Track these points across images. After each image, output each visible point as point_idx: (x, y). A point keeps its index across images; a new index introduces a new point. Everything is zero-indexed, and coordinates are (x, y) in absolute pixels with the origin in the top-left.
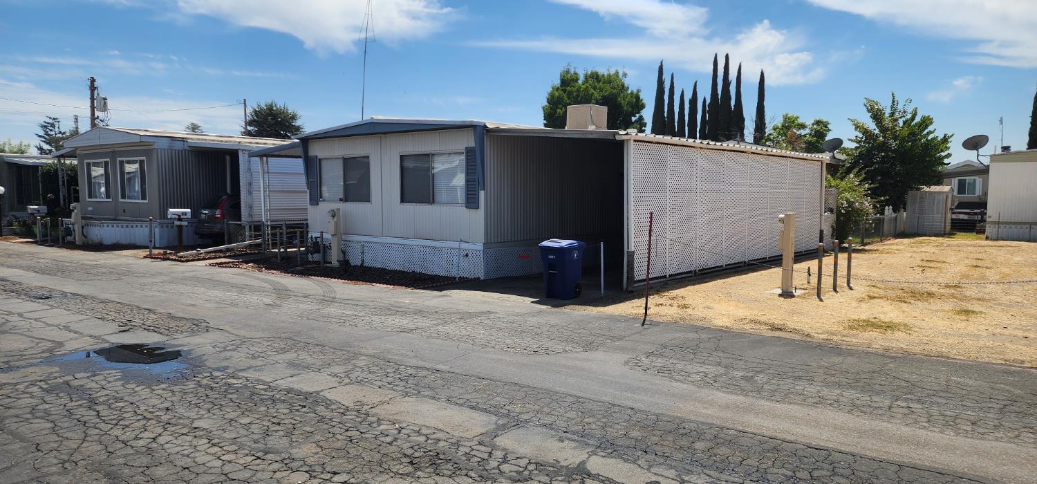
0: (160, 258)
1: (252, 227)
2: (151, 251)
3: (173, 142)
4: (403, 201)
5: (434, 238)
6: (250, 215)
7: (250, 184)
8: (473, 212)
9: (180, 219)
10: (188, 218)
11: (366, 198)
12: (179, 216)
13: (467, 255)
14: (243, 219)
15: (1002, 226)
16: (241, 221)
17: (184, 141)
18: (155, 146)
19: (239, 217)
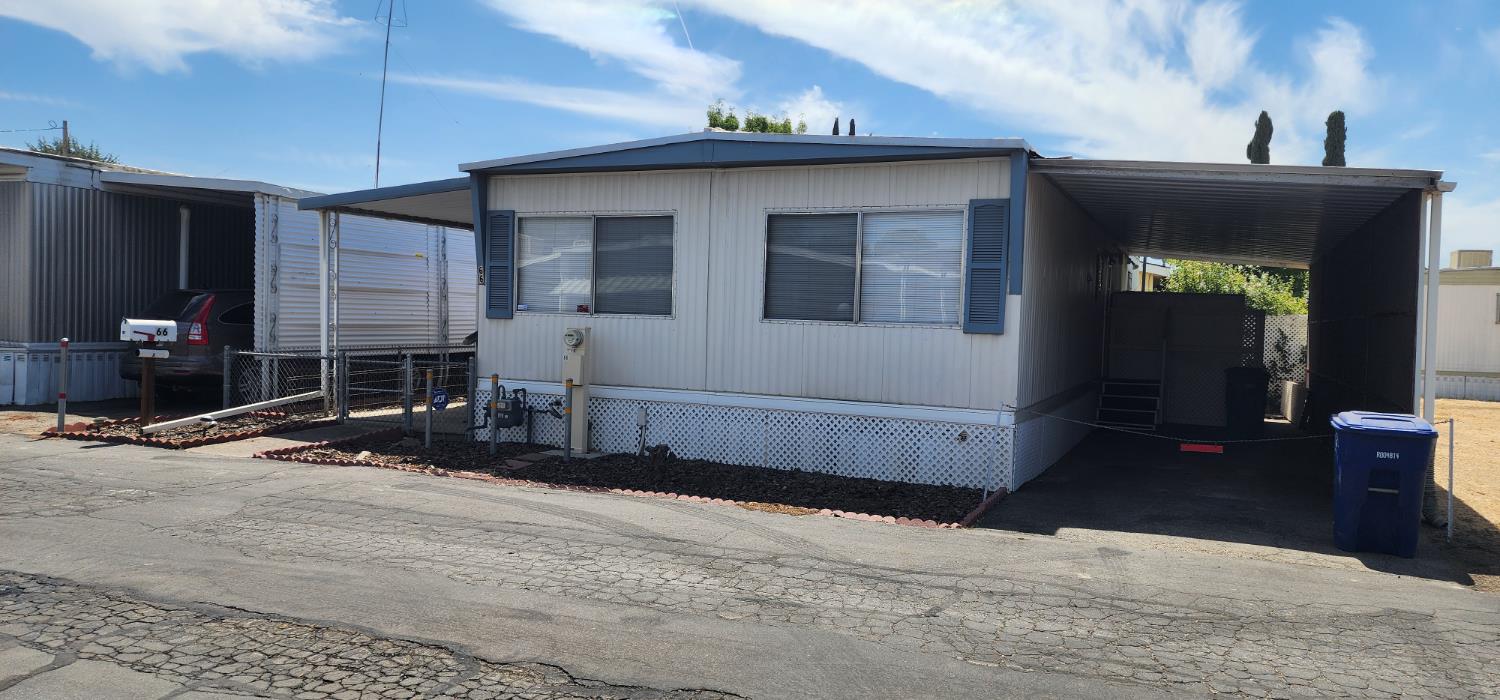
0: (100, 439)
1: (276, 363)
2: (61, 421)
3: (69, 170)
4: (768, 313)
5: (860, 398)
6: (273, 338)
7: (275, 270)
8: (983, 343)
9: (151, 344)
10: (167, 343)
11: (661, 305)
12: (151, 336)
13: (963, 437)
14: (257, 345)
15: (1471, 379)
16: (252, 348)
17: (93, 170)
18: (29, 176)
19: (248, 342)
